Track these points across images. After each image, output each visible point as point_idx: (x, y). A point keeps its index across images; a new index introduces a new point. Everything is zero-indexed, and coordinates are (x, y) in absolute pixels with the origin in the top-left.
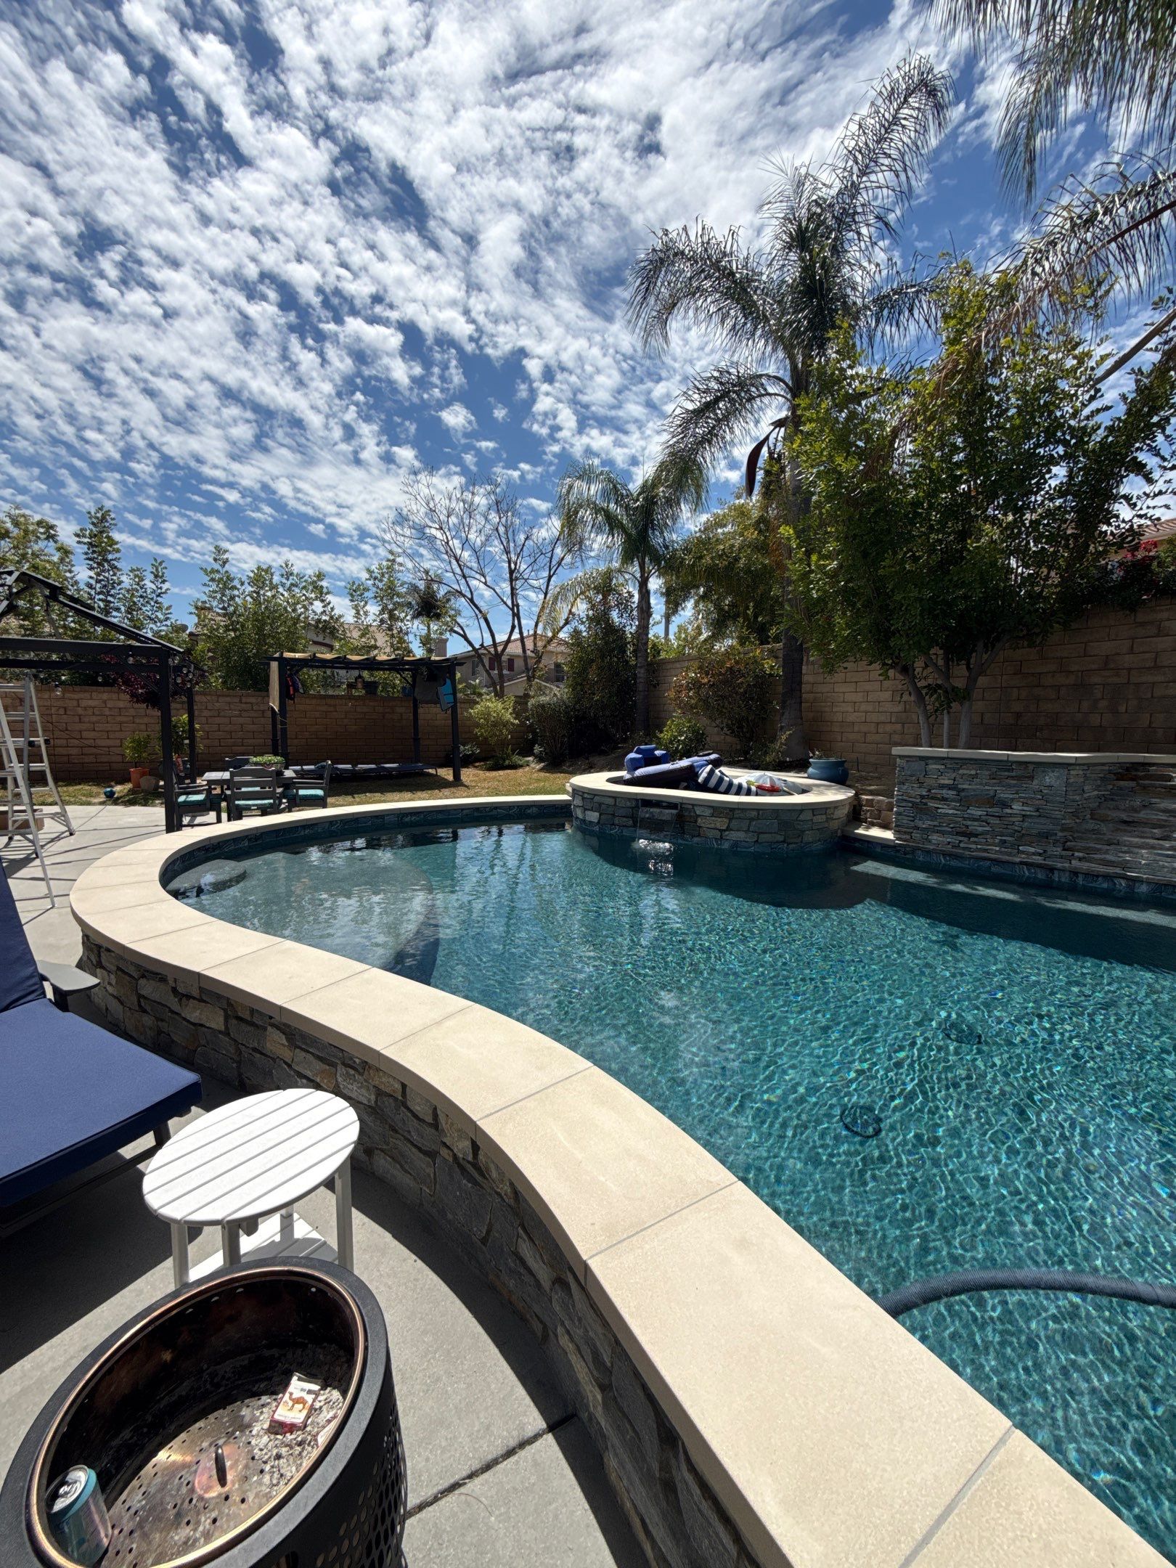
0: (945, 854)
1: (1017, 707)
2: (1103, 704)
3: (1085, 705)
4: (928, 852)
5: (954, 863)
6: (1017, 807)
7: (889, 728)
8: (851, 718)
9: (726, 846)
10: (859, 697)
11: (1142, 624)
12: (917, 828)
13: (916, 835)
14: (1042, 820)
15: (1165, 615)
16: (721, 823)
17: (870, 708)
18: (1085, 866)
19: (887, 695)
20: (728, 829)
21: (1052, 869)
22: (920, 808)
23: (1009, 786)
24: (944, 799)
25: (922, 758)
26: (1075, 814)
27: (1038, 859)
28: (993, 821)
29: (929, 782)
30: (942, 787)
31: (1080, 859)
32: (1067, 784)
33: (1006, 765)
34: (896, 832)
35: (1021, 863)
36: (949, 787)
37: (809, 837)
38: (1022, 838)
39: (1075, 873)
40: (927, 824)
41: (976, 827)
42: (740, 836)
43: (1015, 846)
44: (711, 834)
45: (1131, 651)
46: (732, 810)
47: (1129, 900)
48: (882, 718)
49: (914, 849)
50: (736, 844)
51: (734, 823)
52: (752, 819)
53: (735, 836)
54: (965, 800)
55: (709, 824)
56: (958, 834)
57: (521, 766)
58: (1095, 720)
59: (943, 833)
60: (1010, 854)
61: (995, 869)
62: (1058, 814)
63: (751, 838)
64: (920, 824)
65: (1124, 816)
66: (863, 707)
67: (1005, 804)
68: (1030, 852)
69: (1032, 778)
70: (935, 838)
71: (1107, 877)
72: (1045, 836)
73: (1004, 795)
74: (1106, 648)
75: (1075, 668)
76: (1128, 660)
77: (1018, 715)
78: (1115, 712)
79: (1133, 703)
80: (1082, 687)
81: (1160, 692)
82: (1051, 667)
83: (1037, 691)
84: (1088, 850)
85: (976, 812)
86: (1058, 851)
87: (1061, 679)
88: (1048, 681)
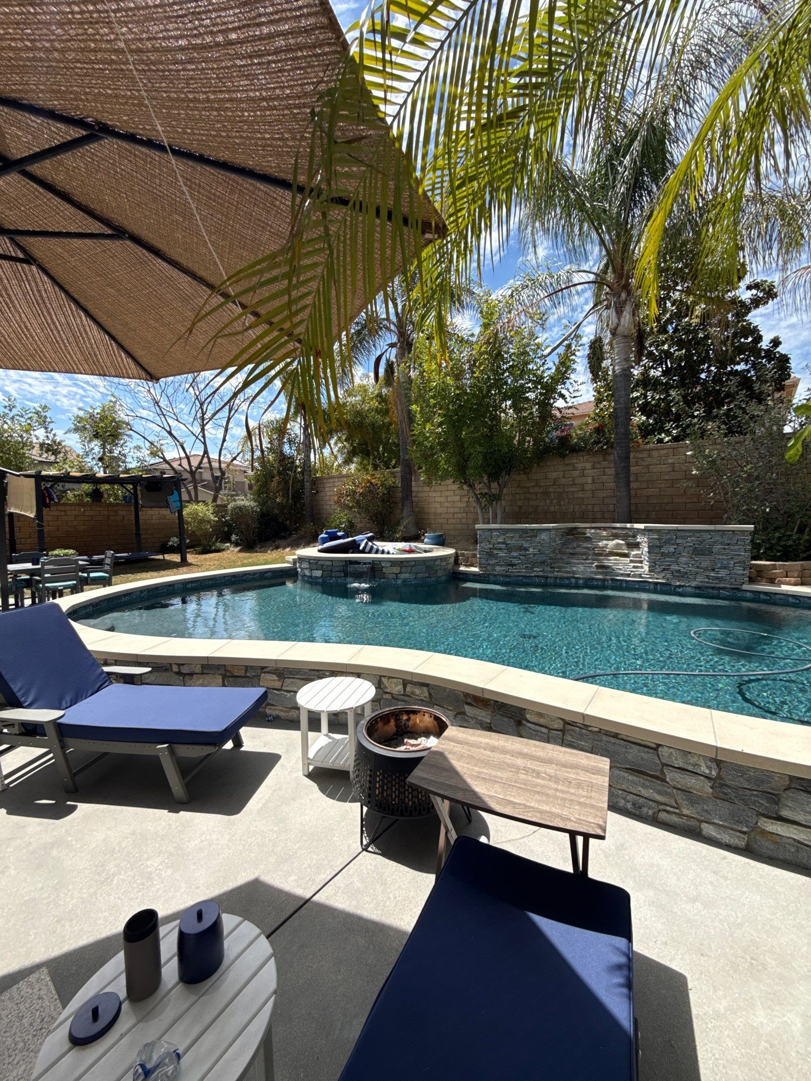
0: (504, 575)
1: (519, 503)
2: (555, 501)
3: (548, 502)
4: (495, 575)
5: (507, 580)
6: (531, 550)
7: (460, 516)
8: (439, 511)
9: (399, 582)
10: (443, 499)
11: (567, 465)
12: (489, 564)
13: (489, 568)
14: (542, 555)
15: (575, 461)
16: (396, 570)
17: (449, 505)
18: (559, 574)
19: (458, 498)
20: (400, 573)
21: (547, 577)
22: (490, 554)
23: (527, 541)
24: (500, 549)
25: (489, 530)
26: (553, 552)
27: (541, 574)
28: (522, 558)
29: (493, 541)
30: (499, 543)
31: (557, 572)
32: (550, 538)
33: (525, 531)
34: (480, 567)
35: (536, 576)
36: (503, 543)
37: (440, 574)
38: (534, 564)
39: (556, 578)
40: (494, 562)
41: (515, 561)
42: (407, 575)
43: (532, 568)
44: (391, 576)
45: (564, 477)
46: (402, 562)
47: (577, 587)
48: (456, 510)
49: (489, 575)
50: (404, 580)
51: (404, 569)
52: (412, 566)
53: (403, 576)
54: (509, 549)
55: (389, 571)
56: (507, 565)
57: (223, 550)
58: (552, 509)
59: (501, 566)
60: (530, 573)
61: (525, 580)
62: (547, 552)
63: (412, 576)
64: (490, 562)
65: (571, 551)
66: (446, 505)
67: (526, 549)
68: (538, 571)
69: (536, 536)
70: (498, 568)
71: (568, 578)
72: (543, 562)
73: (526, 545)
74: (554, 475)
75: (542, 484)
76: (563, 481)
77: (520, 507)
78: (560, 505)
79: (566, 501)
80: (546, 494)
81: (576, 495)
82: (533, 484)
83: (528, 495)
84: (559, 567)
85: (515, 554)
86: (548, 569)
87: (537, 490)
88: (532, 490)
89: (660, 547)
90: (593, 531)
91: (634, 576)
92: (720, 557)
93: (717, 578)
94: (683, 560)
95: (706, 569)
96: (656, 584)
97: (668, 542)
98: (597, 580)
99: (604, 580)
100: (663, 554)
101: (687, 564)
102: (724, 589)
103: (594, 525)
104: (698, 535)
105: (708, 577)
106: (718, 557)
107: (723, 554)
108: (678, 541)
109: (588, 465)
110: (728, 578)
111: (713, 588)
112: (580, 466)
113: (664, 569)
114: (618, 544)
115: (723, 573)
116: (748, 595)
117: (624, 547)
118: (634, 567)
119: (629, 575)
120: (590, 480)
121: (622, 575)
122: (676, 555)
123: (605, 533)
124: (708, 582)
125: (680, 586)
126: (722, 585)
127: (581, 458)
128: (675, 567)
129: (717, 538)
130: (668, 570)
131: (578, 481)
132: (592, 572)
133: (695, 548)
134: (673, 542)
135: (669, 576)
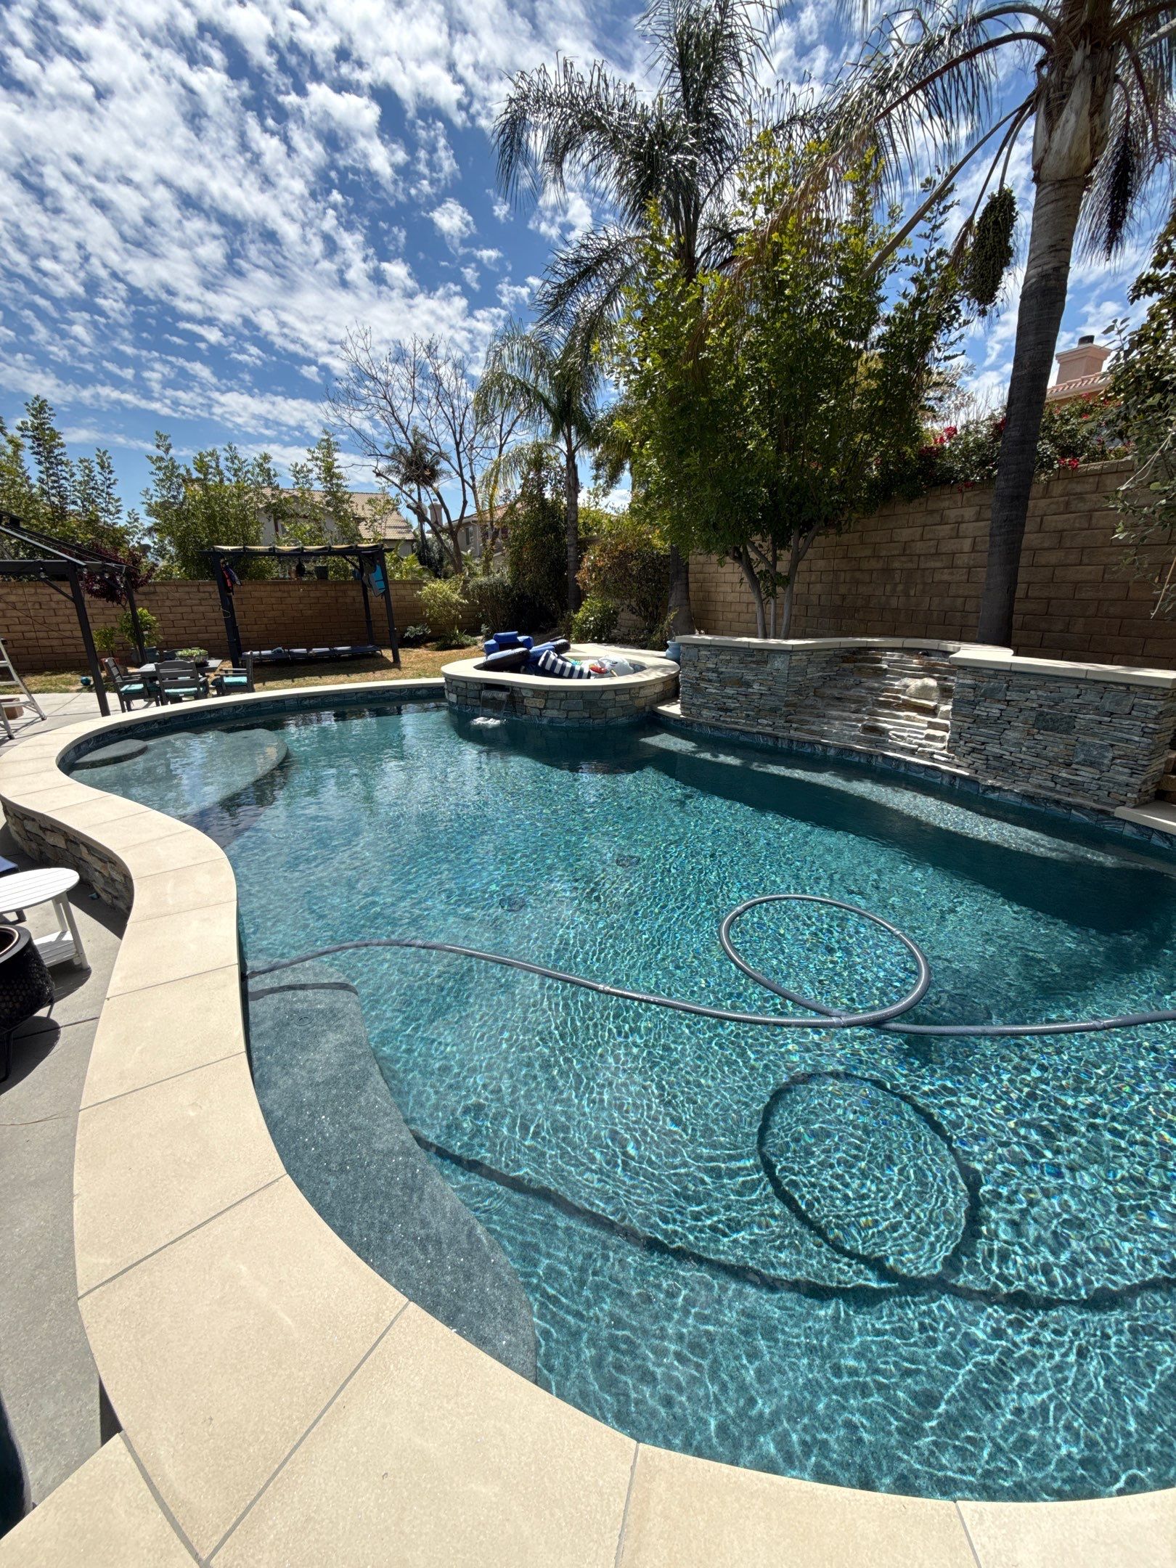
0: (712, 727)
3: (888, 588)
4: (700, 725)
5: (717, 734)
6: (756, 686)
9: (545, 722)
11: (931, 512)
12: (693, 705)
13: (691, 711)
14: (773, 698)
16: (540, 703)
18: (798, 735)
20: (545, 708)
21: (777, 738)
22: (696, 688)
23: (752, 669)
24: (710, 681)
25: (696, 646)
26: (798, 692)
27: (769, 730)
28: (742, 699)
29: (701, 666)
30: (708, 670)
31: (796, 729)
32: (790, 668)
33: (749, 650)
34: (682, 708)
35: (758, 733)
36: (714, 671)
37: (612, 713)
38: (759, 712)
39: (791, 741)
40: (700, 701)
41: (731, 704)
42: (555, 713)
43: (755, 719)
44: (534, 712)
45: (922, 538)
46: (547, 692)
49: (693, 723)
50: (552, 720)
51: (550, 703)
52: (562, 700)
54: (723, 682)
55: (533, 703)
56: (719, 709)
58: (894, 602)
59: (709, 708)
60: (752, 726)
61: (742, 738)
62: (783, 693)
63: (562, 715)
64: (695, 701)
65: (837, 693)
67: (749, 685)
68: (764, 725)
69: (766, 662)
70: (705, 712)
71: (812, 744)
72: (774, 710)
73: (749, 677)
74: (905, 534)
76: (920, 547)
78: (907, 595)
81: (938, 577)
84: (802, 722)
85: (730, 691)
86: (781, 722)
89: (974, 704)
90: (896, 656)
91: (922, 754)
92: (1088, 740)
93: (1072, 784)
94: (1011, 735)
95: (1052, 761)
96: (954, 776)
97: (989, 695)
98: (859, 752)
99: (870, 755)
100: (976, 720)
101: (1019, 745)
102: (1079, 807)
103: (897, 642)
104: (1052, 686)
105: (1054, 778)
106: (1082, 738)
107: (1094, 735)
108: (1011, 695)
110: (1093, 786)
111: (1057, 802)
113: (973, 750)
114: (925, 688)
115: (1086, 774)
117: (935, 695)
118: (928, 737)
119: (912, 752)
121: (902, 749)
122: (1000, 723)
124: (1052, 790)
125: (993, 788)
126: (1079, 800)
128: (994, 749)
129: (1090, 697)
130: (980, 751)
132: (853, 738)
133: (1041, 714)
134: (1000, 696)
135: (979, 764)
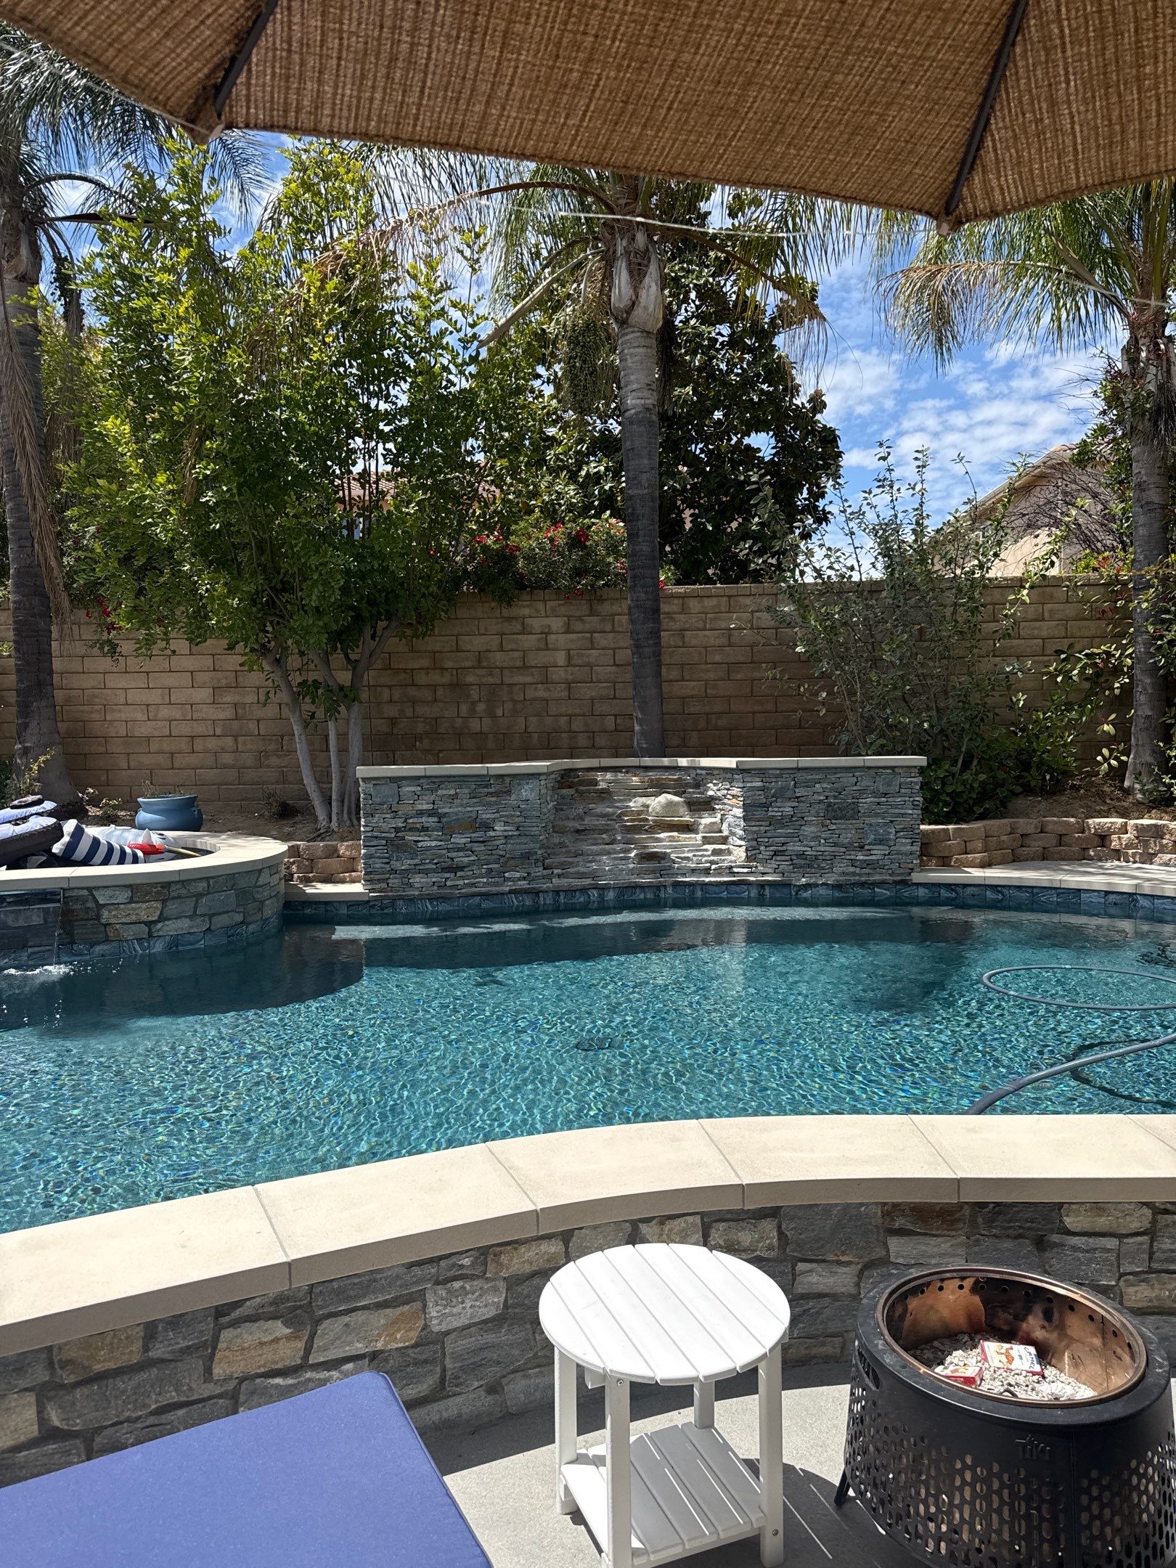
1: (391, 711)
2: (481, 707)
3: (464, 708)
4: (411, 900)
6: (499, 827)
7: (212, 744)
8: (144, 730)
9: (158, 947)
10: (155, 697)
11: (509, 619)
12: (394, 871)
13: (394, 881)
14: (523, 840)
15: (526, 611)
16: (147, 911)
17: (176, 713)
18: (564, 882)
19: (203, 695)
20: (162, 918)
21: (537, 893)
22: (396, 845)
23: (489, 804)
25: (393, 780)
26: (545, 829)
27: (523, 884)
28: (479, 848)
31: (559, 876)
32: (539, 797)
33: (483, 780)
34: (368, 881)
38: (507, 862)
39: (557, 892)
40: (405, 864)
41: (462, 858)
42: (183, 925)
43: (501, 874)
44: (129, 933)
45: (501, 649)
46: (166, 885)
47: (603, 909)
48: (200, 729)
49: (394, 900)
50: (175, 941)
51: (172, 907)
52: (199, 896)
53: (171, 928)
54: (447, 827)
55: (120, 916)
58: (475, 725)
59: (426, 872)
60: (497, 884)
61: (486, 905)
62: (535, 830)
63: (199, 926)
64: (396, 865)
65: (577, 825)
67: (488, 826)
68: (516, 878)
70: (418, 880)
71: (584, 890)
72: (527, 856)
74: (476, 643)
75: (449, 664)
76: (499, 658)
77: (393, 721)
78: (493, 716)
79: (509, 706)
80: (458, 686)
81: (531, 694)
82: (425, 662)
83: (412, 691)
84: (562, 865)
85: (460, 840)
86: (539, 871)
87: (436, 678)
88: (422, 679)
89: (766, 806)
90: (609, 776)
91: (719, 872)
92: (873, 821)
93: (868, 864)
94: (808, 830)
95: (849, 847)
96: (762, 885)
97: (780, 794)
98: (642, 887)
99: (658, 887)
100: (772, 822)
101: (817, 838)
102: (881, 884)
103: (607, 762)
104: (833, 777)
105: (853, 863)
106: (868, 820)
107: (877, 815)
108: (800, 791)
109: (557, 624)
110: (887, 862)
111: (863, 885)
112: (536, 623)
113: (776, 853)
114: (670, 804)
115: (878, 853)
116: (922, 892)
117: (683, 810)
118: (715, 852)
119: (707, 871)
120: (561, 658)
121: (693, 871)
122: (795, 821)
123: (635, 780)
124: (854, 874)
125: (807, 886)
126: (877, 878)
127: (540, 606)
128: (795, 847)
129: (865, 783)
130: (782, 853)
131: (534, 659)
132: (632, 872)
133: (829, 805)
134: (789, 794)
135: (785, 866)
